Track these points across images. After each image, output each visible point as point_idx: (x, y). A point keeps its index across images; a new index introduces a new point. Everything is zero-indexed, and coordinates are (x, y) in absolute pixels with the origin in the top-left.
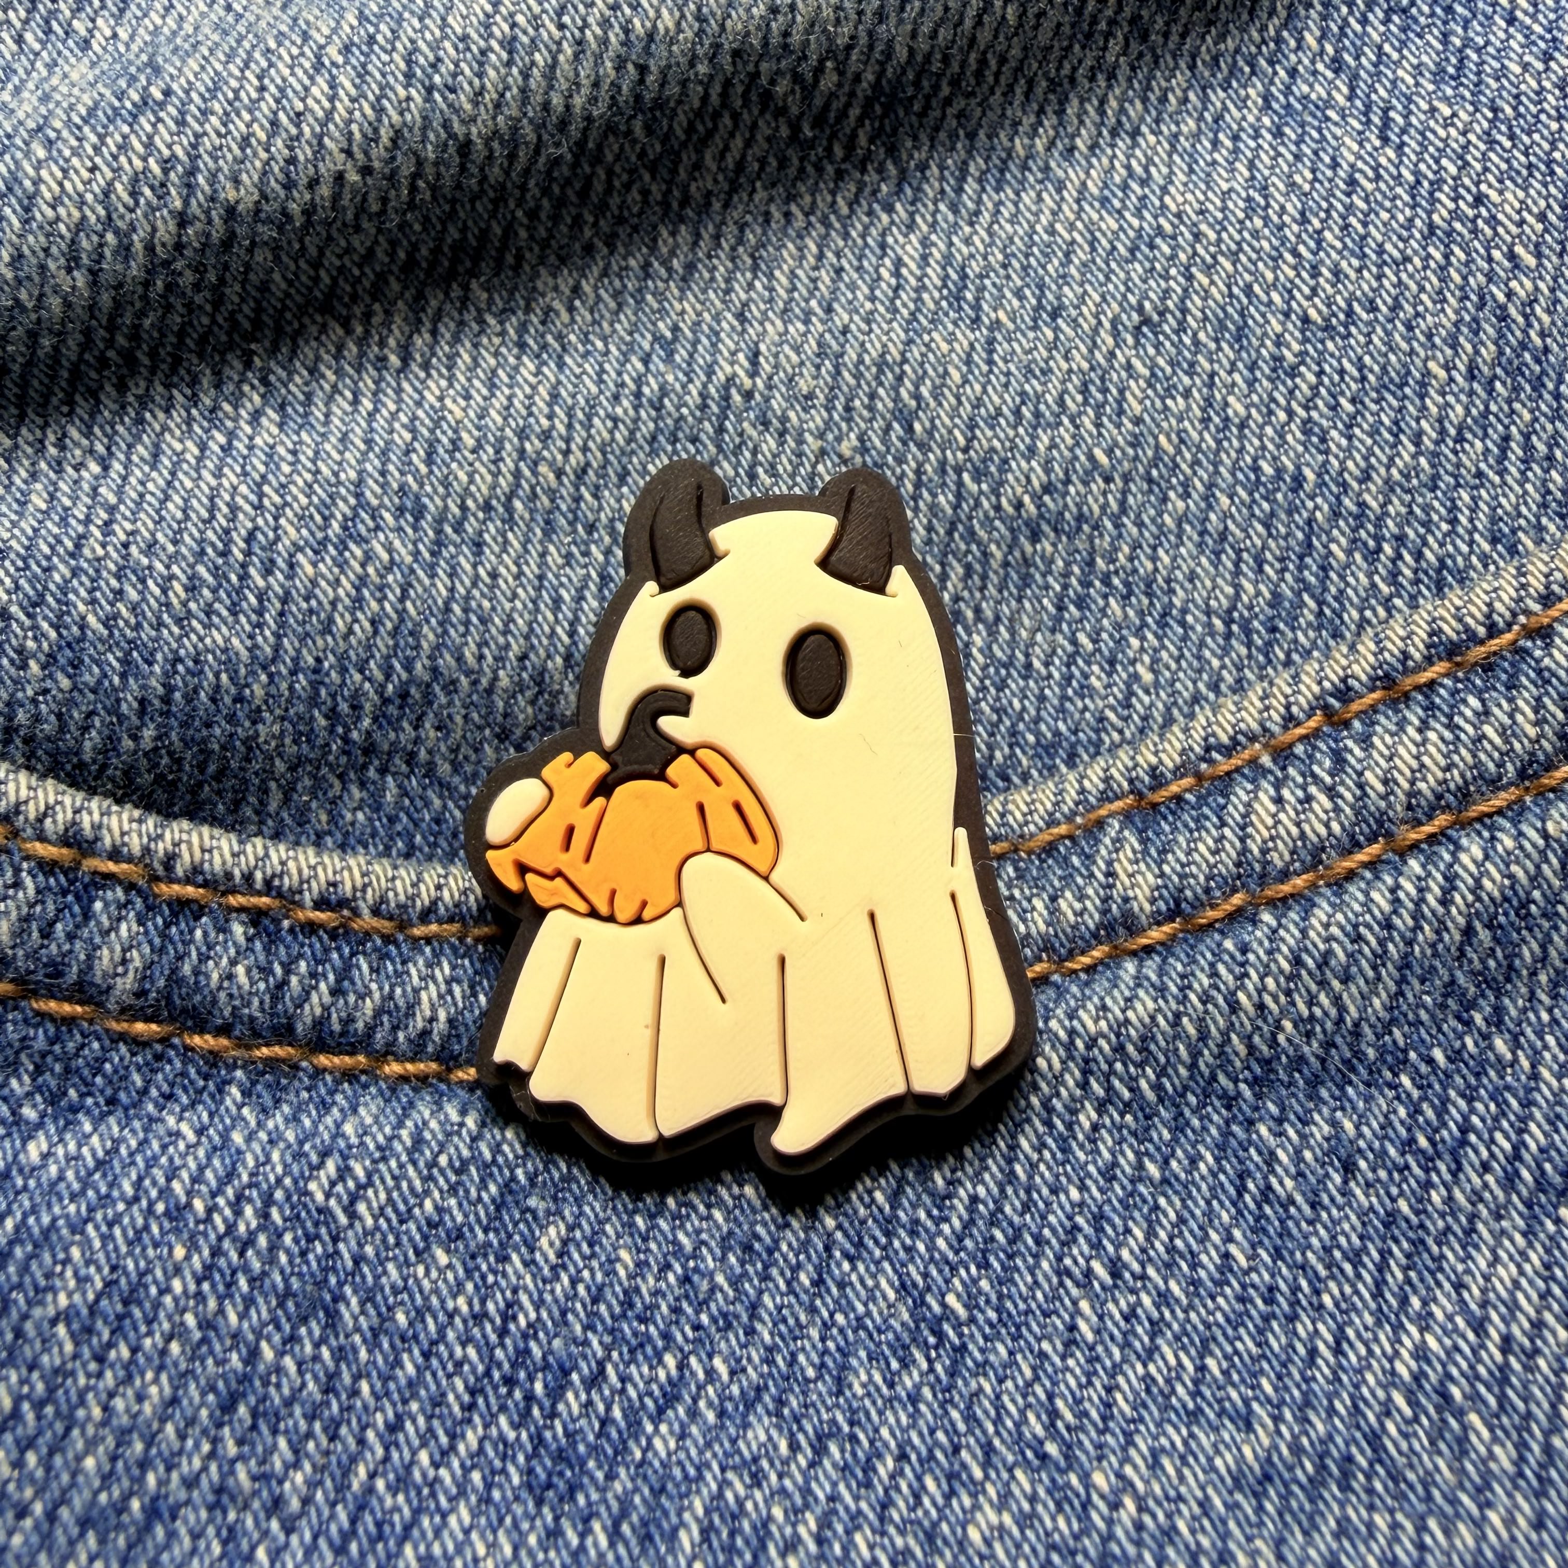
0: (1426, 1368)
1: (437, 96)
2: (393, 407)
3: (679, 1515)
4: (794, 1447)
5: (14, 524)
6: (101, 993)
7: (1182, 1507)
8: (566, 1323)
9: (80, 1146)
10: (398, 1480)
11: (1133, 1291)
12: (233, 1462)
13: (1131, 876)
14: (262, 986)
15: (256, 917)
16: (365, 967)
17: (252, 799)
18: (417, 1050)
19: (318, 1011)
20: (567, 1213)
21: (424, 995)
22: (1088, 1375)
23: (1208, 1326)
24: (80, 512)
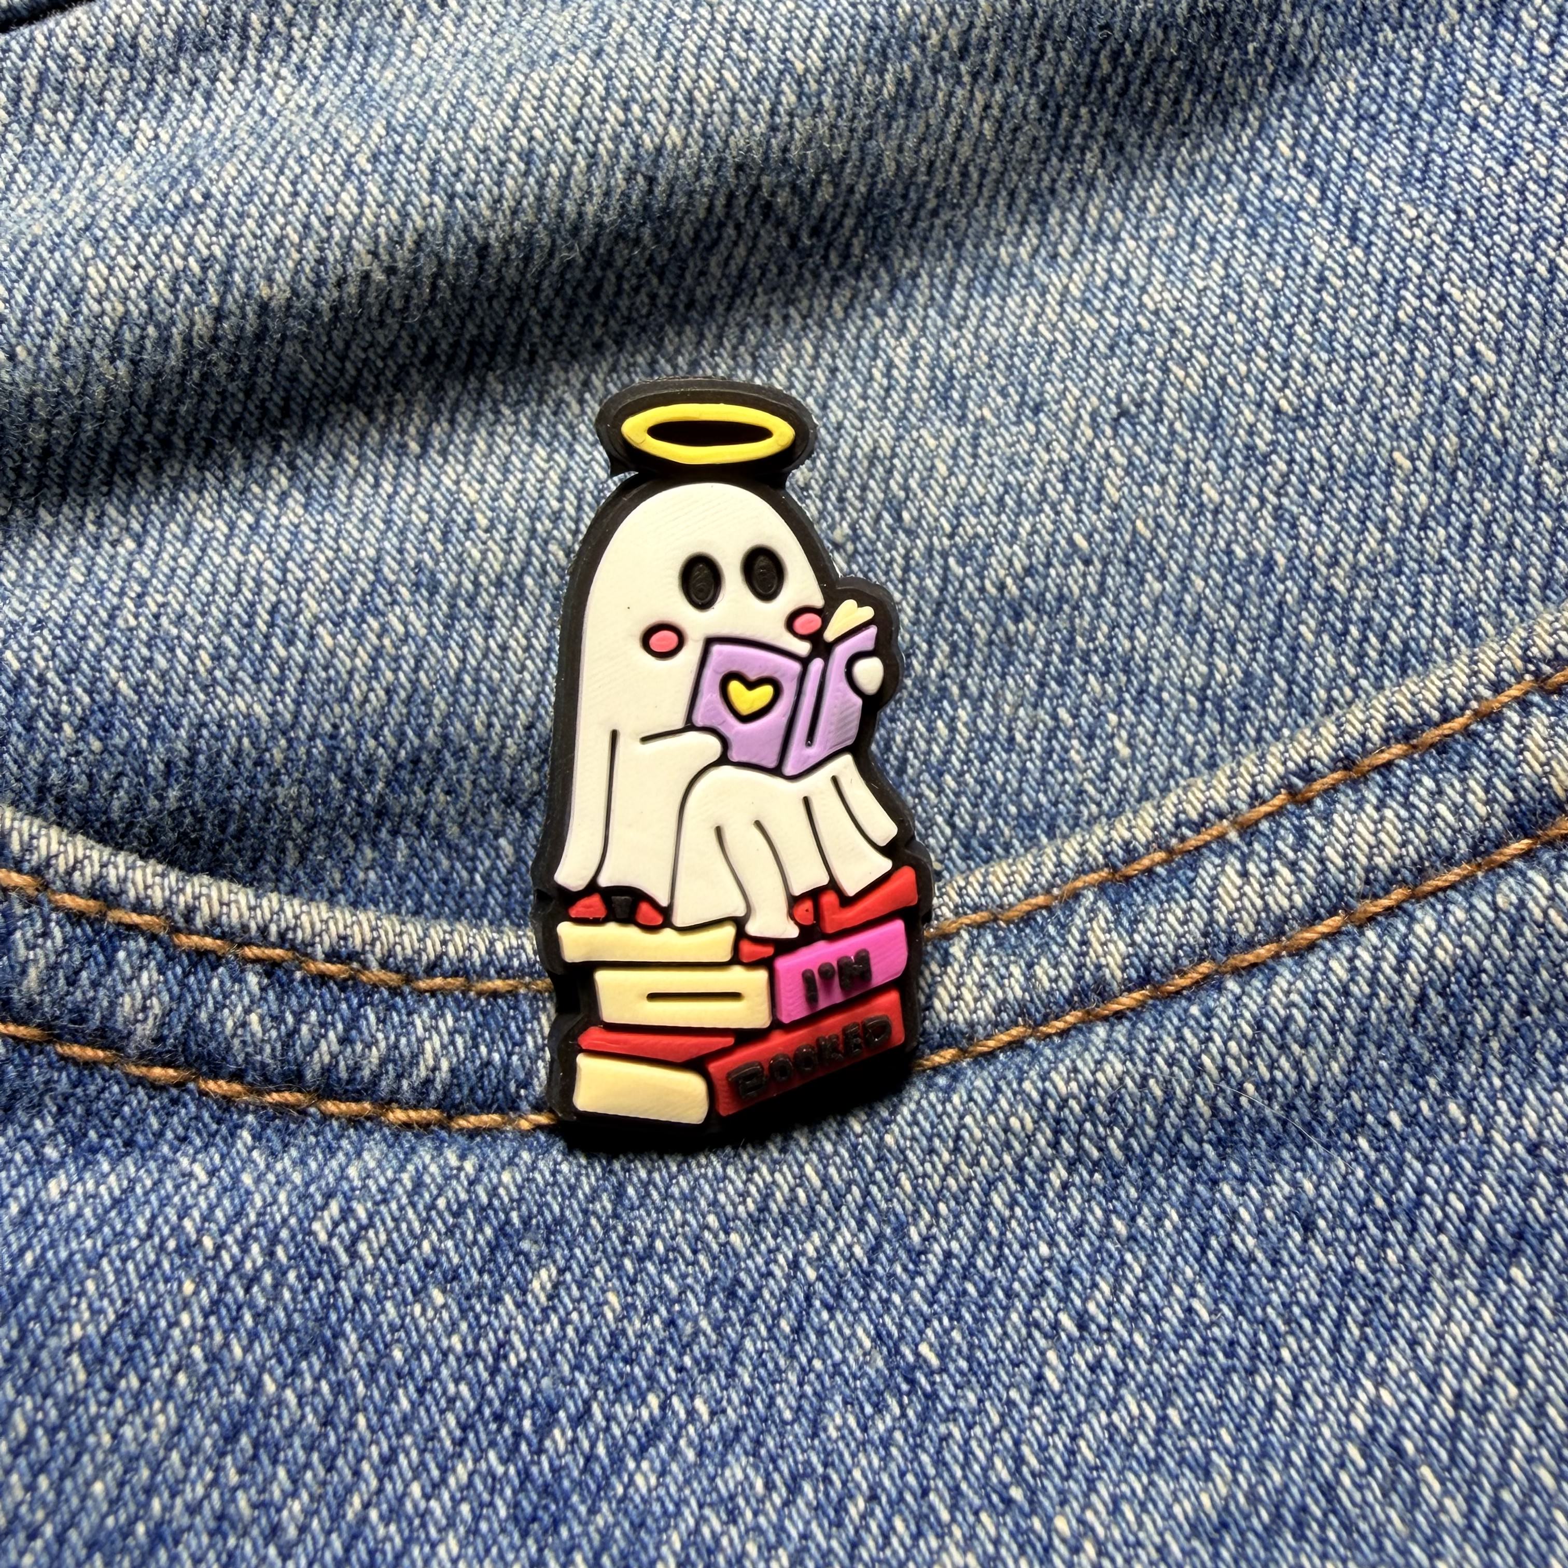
0: (1381, 1422)
1: (458, 202)
2: (411, 490)
3: (657, 1548)
4: (770, 1486)
5: (53, 596)
6: (122, 1038)
7: (1141, 1552)
8: (555, 1363)
9: (98, 1184)
10: (391, 1510)
11: (1099, 1343)
12: (234, 1490)
13: (1103, 944)
14: (274, 1034)
15: (270, 968)
16: (372, 1018)
17: (270, 858)
18: (420, 1099)
19: (327, 1059)
20: (558, 1256)
21: (427, 1046)
22: (1054, 1423)
23: (1170, 1378)
24: (115, 586)
